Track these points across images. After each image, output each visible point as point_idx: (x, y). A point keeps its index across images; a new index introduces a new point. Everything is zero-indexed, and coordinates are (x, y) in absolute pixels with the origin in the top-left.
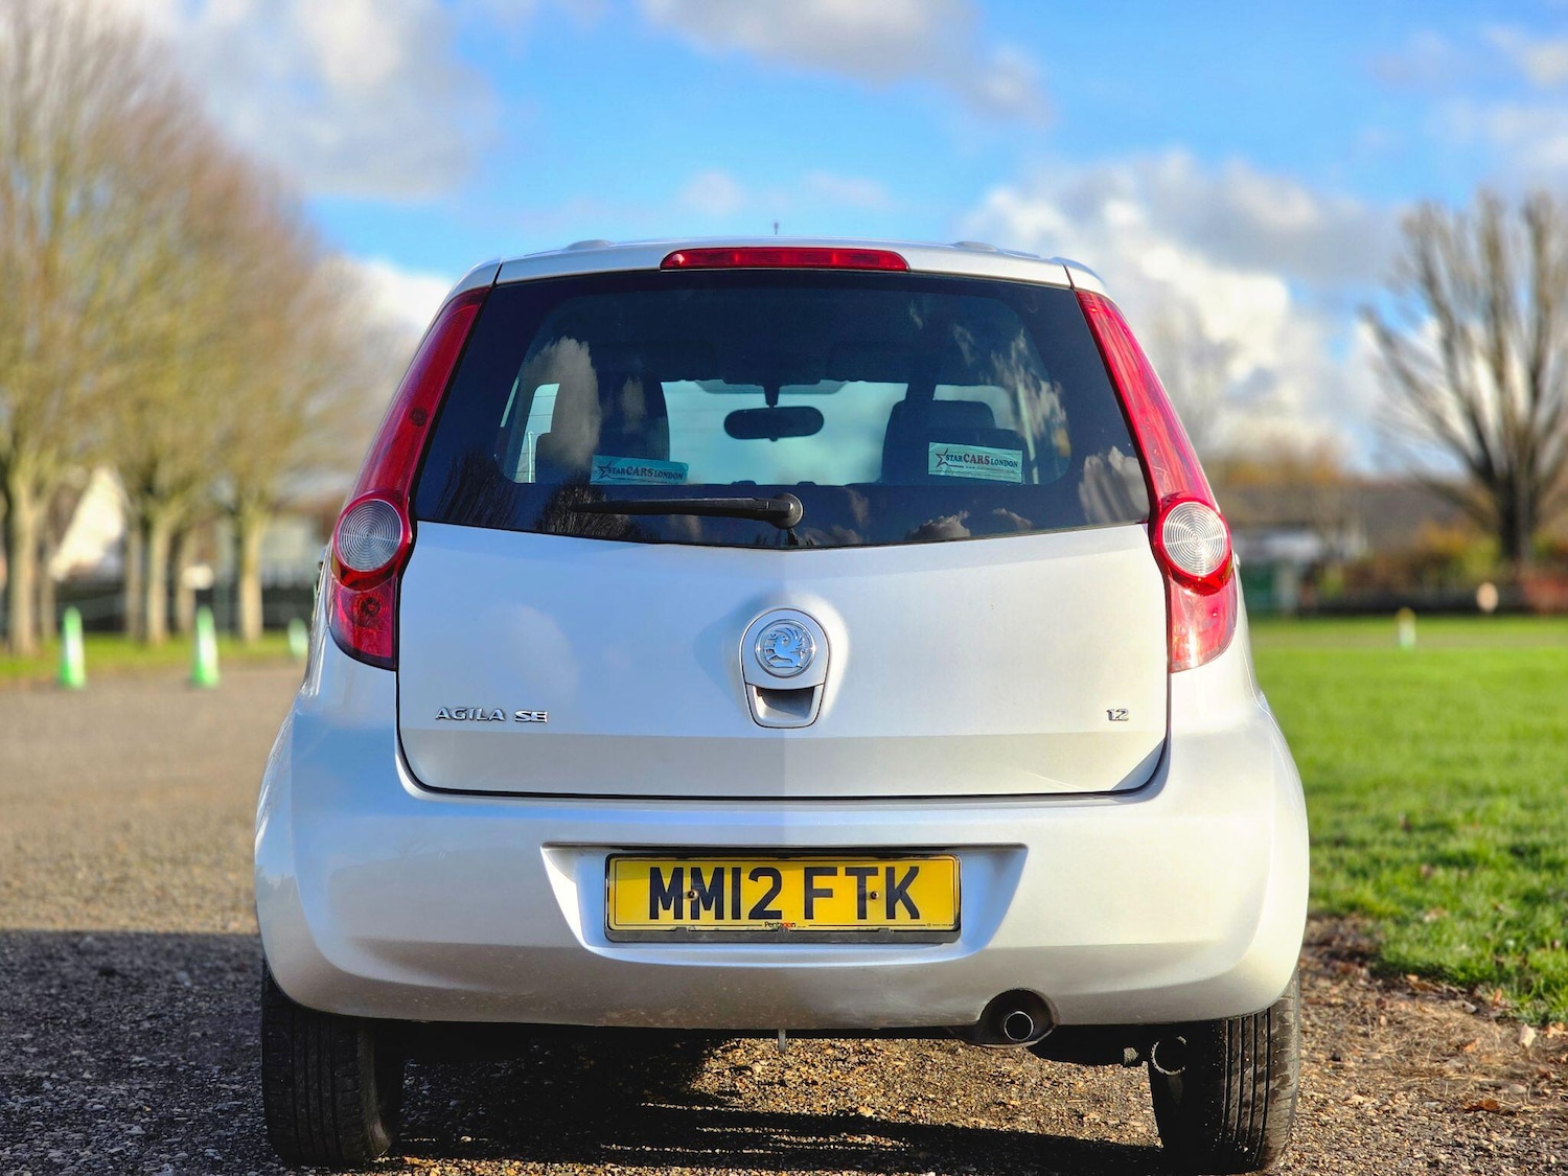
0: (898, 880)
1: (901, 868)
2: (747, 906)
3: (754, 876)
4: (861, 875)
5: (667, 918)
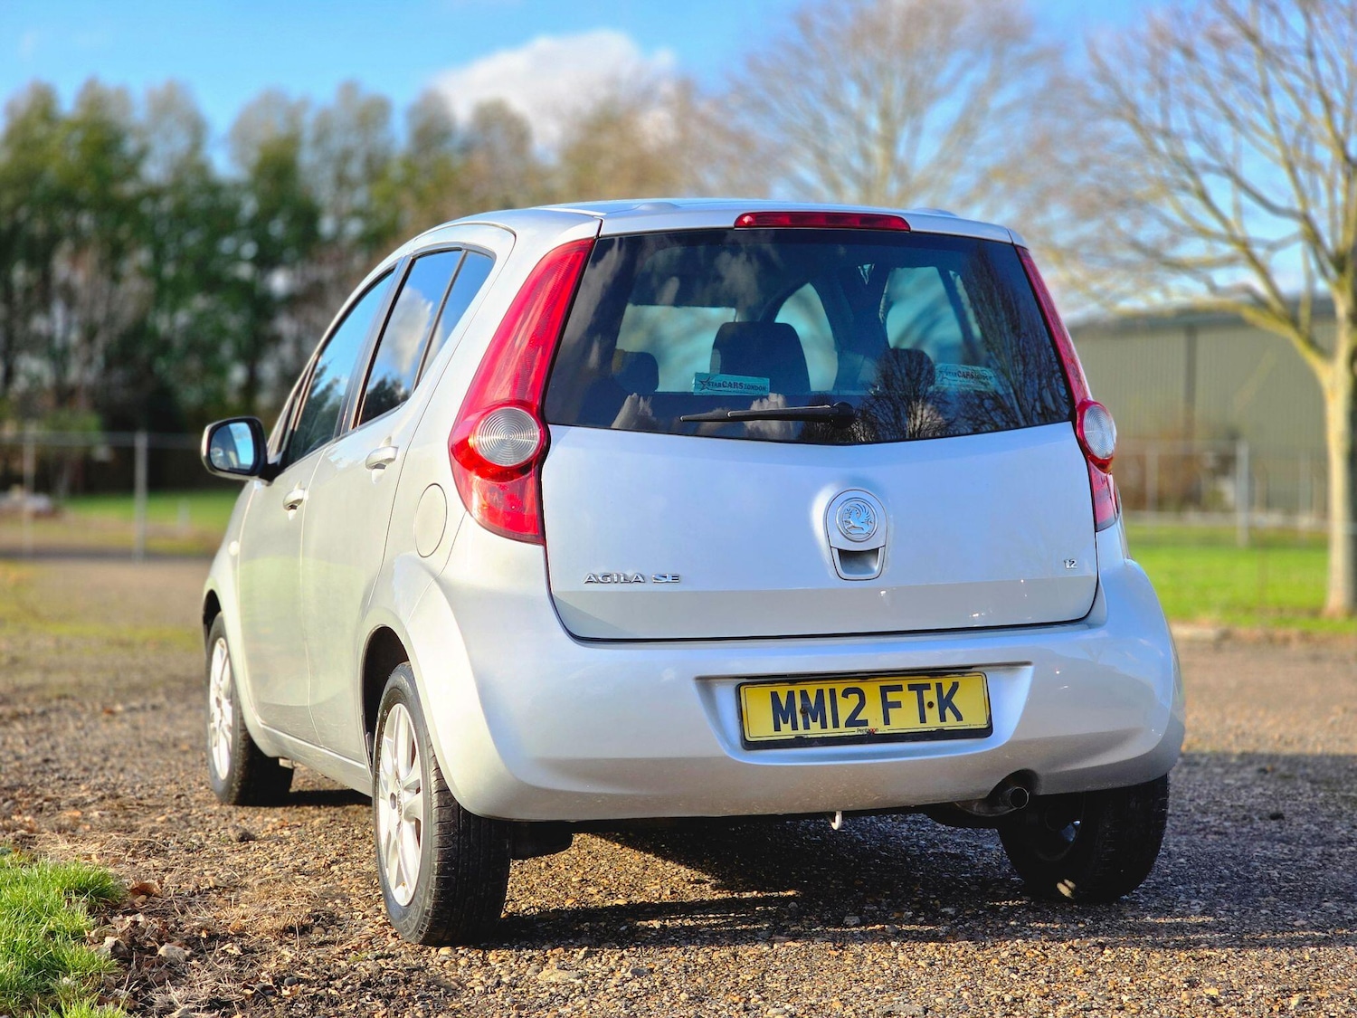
0: (945, 692)
1: (947, 683)
2: (843, 718)
3: (846, 694)
4: (919, 689)
5: (787, 731)
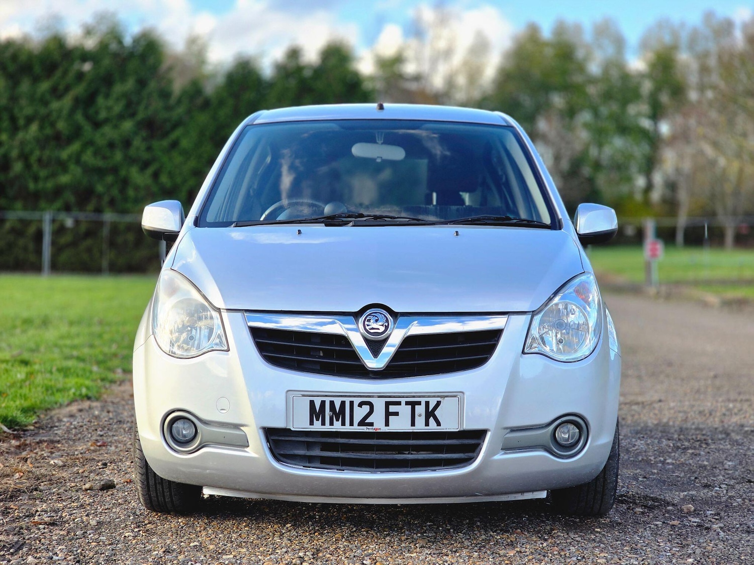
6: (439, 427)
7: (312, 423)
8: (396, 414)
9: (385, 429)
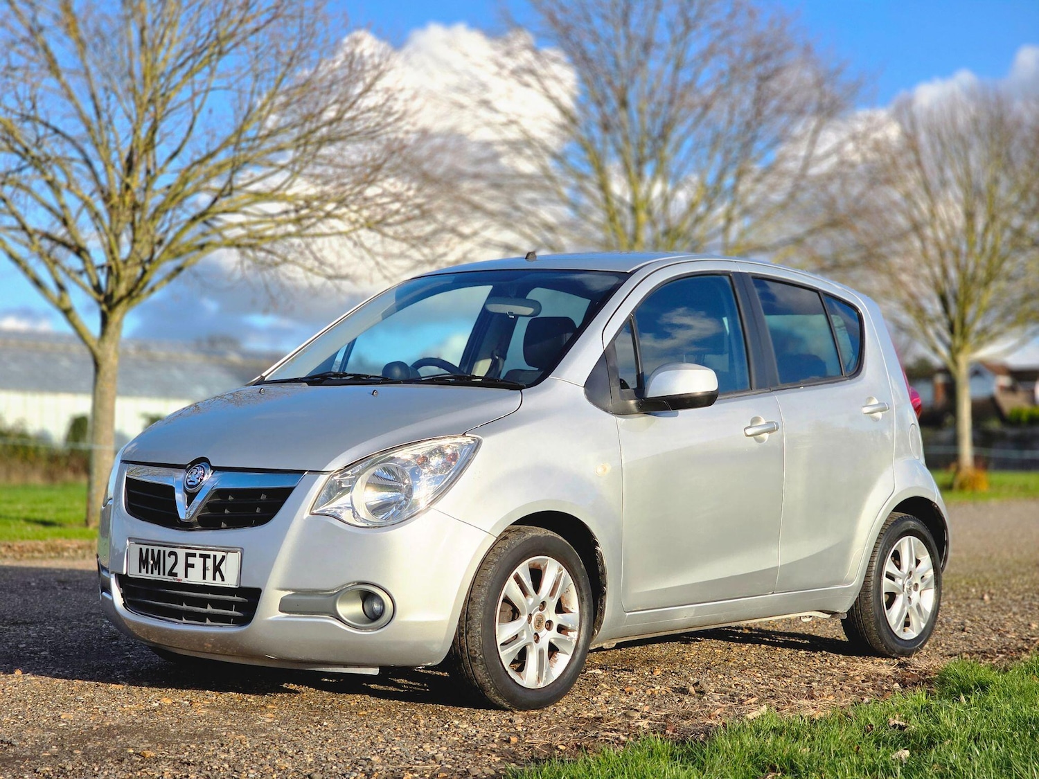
6: (223, 583)
7: (140, 572)
8: (192, 566)
9: (185, 581)
